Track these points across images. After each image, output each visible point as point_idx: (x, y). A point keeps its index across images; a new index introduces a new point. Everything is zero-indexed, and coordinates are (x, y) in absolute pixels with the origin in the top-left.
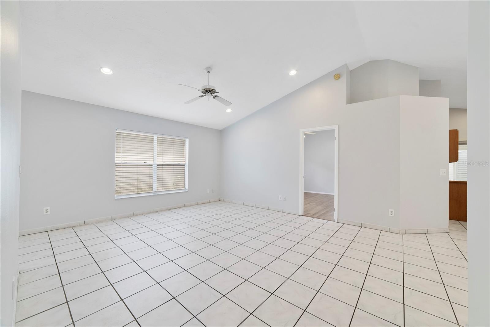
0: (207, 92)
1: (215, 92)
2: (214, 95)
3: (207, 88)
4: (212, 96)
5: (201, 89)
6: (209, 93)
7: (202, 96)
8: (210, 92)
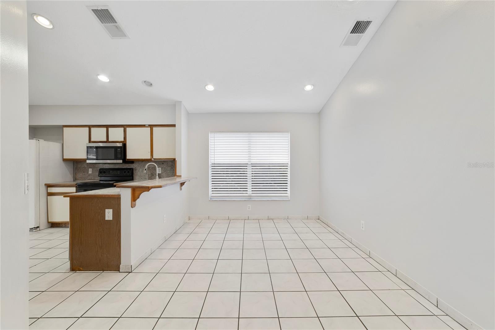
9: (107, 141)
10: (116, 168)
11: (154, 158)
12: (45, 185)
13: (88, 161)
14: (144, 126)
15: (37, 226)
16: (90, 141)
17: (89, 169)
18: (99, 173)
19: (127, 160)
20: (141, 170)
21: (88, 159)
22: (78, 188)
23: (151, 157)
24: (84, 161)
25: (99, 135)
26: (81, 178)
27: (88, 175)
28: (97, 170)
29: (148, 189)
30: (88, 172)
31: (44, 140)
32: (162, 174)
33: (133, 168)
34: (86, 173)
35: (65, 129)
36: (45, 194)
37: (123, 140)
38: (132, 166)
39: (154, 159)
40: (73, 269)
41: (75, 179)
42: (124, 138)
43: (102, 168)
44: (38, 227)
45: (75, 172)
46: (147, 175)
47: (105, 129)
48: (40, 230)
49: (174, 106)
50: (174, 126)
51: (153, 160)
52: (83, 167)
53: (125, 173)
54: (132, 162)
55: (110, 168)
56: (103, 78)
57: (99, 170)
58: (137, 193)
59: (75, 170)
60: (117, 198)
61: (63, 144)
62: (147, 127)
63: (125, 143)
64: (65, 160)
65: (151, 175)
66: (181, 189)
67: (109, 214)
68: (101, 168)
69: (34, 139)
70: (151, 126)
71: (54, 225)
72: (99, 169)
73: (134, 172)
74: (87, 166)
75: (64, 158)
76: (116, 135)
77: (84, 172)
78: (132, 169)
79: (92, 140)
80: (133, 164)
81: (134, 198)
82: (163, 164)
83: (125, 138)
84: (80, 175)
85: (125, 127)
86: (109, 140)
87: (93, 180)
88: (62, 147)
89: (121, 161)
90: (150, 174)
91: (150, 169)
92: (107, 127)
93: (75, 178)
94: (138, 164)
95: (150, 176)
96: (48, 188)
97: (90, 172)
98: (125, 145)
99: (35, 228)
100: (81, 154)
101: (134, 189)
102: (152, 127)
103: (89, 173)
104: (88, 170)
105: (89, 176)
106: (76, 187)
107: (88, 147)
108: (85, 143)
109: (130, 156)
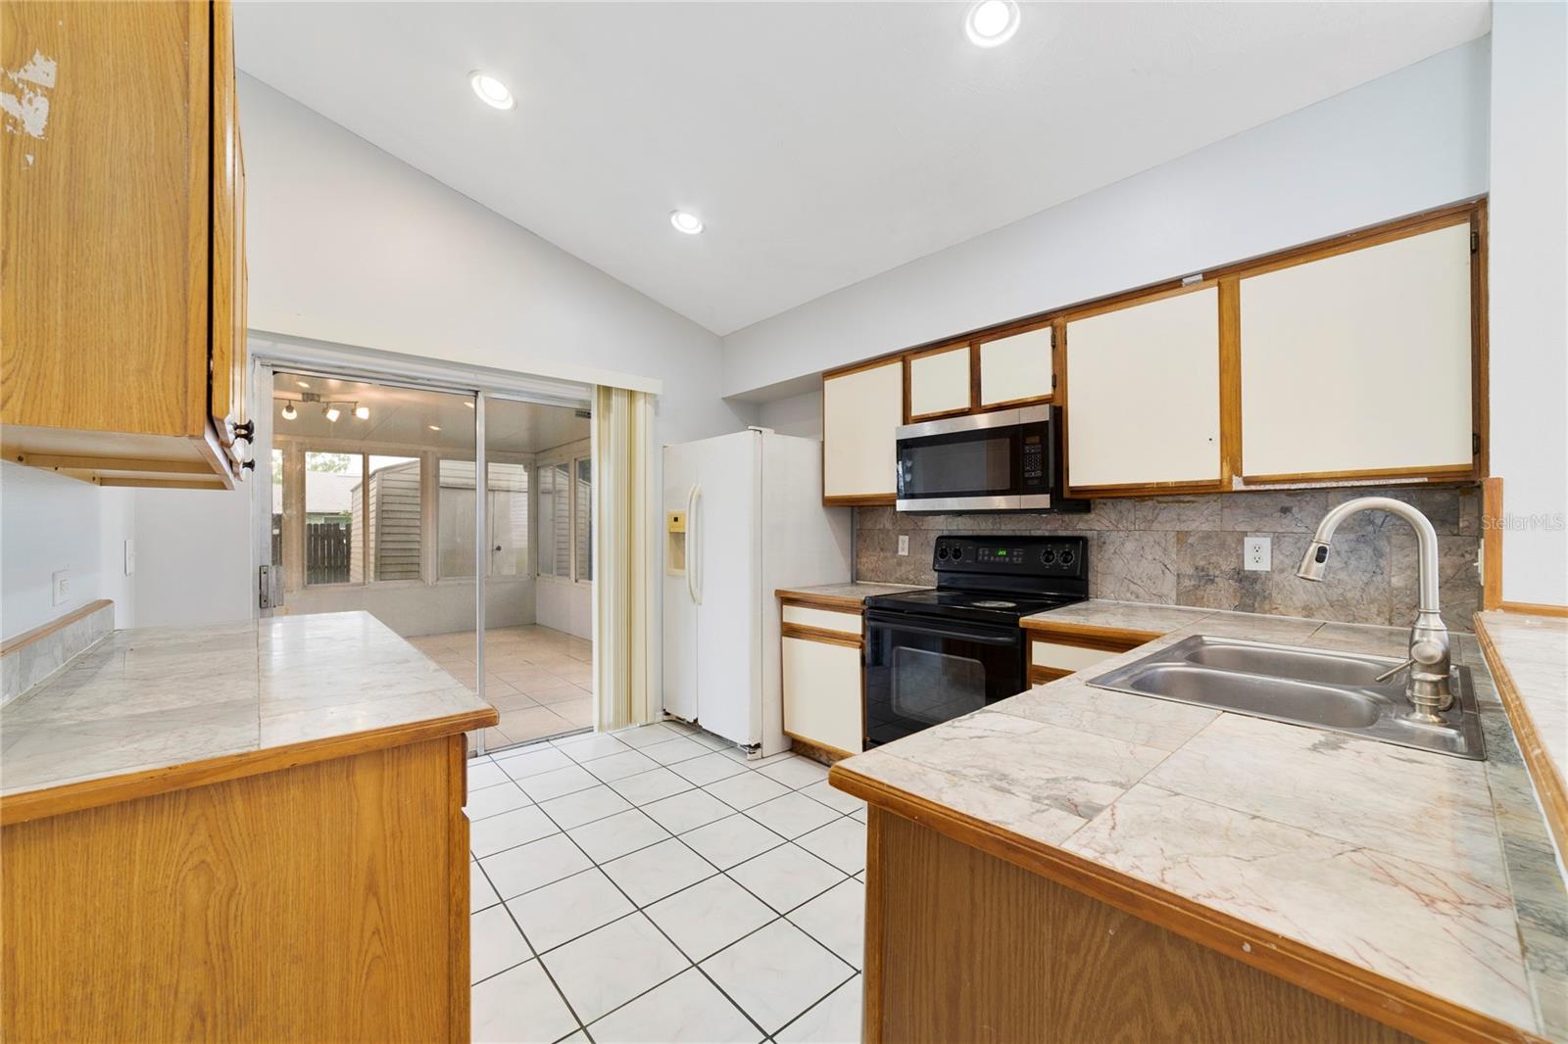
9: (978, 408)
10: (1000, 533)
11: (1245, 474)
12: (778, 593)
13: (902, 505)
14: (1174, 285)
15: (757, 743)
16: (907, 419)
17: (901, 537)
18: (935, 557)
19: (1066, 495)
20: (1130, 546)
21: (901, 494)
22: (870, 619)
23: (1226, 469)
24: (885, 503)
26: (873, 570)
27: (895, 560)
28: (928, 543)
30: (897, 552)
31: (773, 431)
32: (1277, 577)
33: (1088, 534)
34: (889, 555)
35: (828, 383)
36: (777, 629)
37: (1047, 390)
38: (1081, 526)
39: (1248, 481)
41: (856, 577)
42: (1054, 377)
43: (946, 533)
44: (758, 746)
45: (855, 549)
46: (1171, 579)
47: (965, 355)
48: (763, 758)
51: (1238, 485)
52: (880, 529)
53: (1047, 560)
55: (975, 533)
57: (933, 543)
59: (855, 544)
61: (823, 443)
62: (1195, 287)
63: (1057, 403)
64: (831, 504)
65: (1200, 578)
68: (940, 534)
69: (750, 427)
70: (1225, 276)
71: (798, 748)
72: (933, 537)
73: (1094, 557)
74: (893, 524)
75: (826, 495)
76: (1017, 372)
77: (882, 550)
78: (1084, 540)
79: (915, 412)
80: (1086, 517)
82: (1285, 510)
83: (1059, 379)
84: (868, 561)
85: (1056, 321)
86: (983, 404)
87: (914, 584)
88: (820, 453)
89: (1042, 501)
90: (1191, 571)
91: (1192, 545)
92: (975, 337)
93: (857, 574)
94: (1113, 516)
95: (1187, 583)
96: (784, 606)
97: (903, 550)
98: (1059, 414)
99: (750, 746)
100: (879, 477)
102: (1226, 280)
103: (900, 553)
104: (897, 543)
105: (899, 564)
106: (863, 614)
107: (900, 443)
108: (891, 430)
109: (1082, 473)
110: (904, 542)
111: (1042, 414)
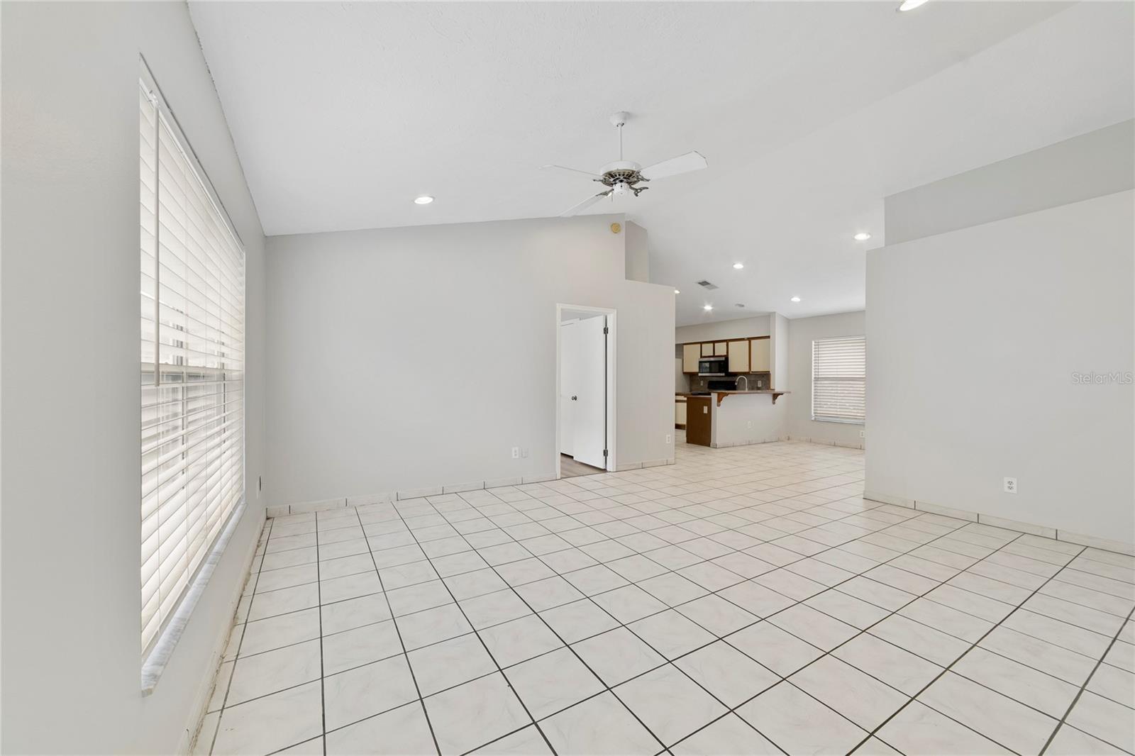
0: (617, 181)
1: (639, 179)
2: (636, 186)
3: (614, 168)
4: (633, 189)
5: (601, 173)
6: (621, 181)
7: (606, 194)
8: (625, 180)
9: (714, 356)
10: (720, 379)
13: (700, 374)
14: (743, 339)
16: (701, 357)
18: (708, 386)
19: (729, 373)
21: (699, 372)
23: (749, 370)
24: (697, 373)
25: (707, 351)
27: (700, 386)
29: (727, 395)
30: (700, 384)
32: (762, 388)
34: (697, 384)
35: (685, 346)
37: (726, 354)
40: (688, 442)
41: (690, 389)
43: (710, 380)
45: (689, 383)
47: (712, 344)
49: (768, 317)
50: (769, 337)
51: (751, 373)
52: (696, 379)
53: (723, 383)
54: (736, 374)
55: (715, 379)
56: (708, 308)
57: (708, 383)
58: (721, 396)
59: (690, 381)
60: (710, 399)
61: (684, 360)
62: (746, 340)
64: (684, 373)
66: (774, 403)
67: (705, 410)
70: (750, 339)
72: (706, 380)
74: (699, 378)
75: (685, 371)
76: (721, 350)
77: (696, 382)
79: (703, 355)
81: (719, 400)
83: (727, 352)
84: (694, 387)
85: (727, 341)
86: (716, 355)
88: (683, 362)
89: (723, 374)
92: (714, 342)
96: (677, 396)
97: (702, 384)
98: (727, 357)
100: (695, 369)
101: (719, 394)
104: (700, 382)
107: (700, 362)
108: (697, 358)
109: (732, 369)
110: (702, 382)
111: (723, 359)
